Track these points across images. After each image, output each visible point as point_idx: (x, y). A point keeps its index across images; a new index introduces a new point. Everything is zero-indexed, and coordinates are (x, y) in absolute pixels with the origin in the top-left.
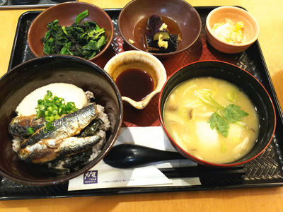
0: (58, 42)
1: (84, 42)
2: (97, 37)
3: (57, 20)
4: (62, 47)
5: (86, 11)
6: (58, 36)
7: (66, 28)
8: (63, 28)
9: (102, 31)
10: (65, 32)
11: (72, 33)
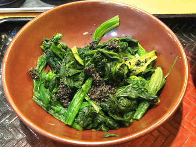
0: (66, 81)
1: (119, 80)
2: (143, 69)
3: (59, 35)
4: (74, 90)
5: (116, 19)
6: (65, 67)
7: (79, 50)
8: (74, 50)
9: (151, 56)
10: (78, 58)
11: (95, 62)
